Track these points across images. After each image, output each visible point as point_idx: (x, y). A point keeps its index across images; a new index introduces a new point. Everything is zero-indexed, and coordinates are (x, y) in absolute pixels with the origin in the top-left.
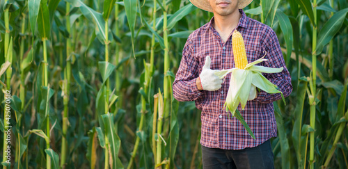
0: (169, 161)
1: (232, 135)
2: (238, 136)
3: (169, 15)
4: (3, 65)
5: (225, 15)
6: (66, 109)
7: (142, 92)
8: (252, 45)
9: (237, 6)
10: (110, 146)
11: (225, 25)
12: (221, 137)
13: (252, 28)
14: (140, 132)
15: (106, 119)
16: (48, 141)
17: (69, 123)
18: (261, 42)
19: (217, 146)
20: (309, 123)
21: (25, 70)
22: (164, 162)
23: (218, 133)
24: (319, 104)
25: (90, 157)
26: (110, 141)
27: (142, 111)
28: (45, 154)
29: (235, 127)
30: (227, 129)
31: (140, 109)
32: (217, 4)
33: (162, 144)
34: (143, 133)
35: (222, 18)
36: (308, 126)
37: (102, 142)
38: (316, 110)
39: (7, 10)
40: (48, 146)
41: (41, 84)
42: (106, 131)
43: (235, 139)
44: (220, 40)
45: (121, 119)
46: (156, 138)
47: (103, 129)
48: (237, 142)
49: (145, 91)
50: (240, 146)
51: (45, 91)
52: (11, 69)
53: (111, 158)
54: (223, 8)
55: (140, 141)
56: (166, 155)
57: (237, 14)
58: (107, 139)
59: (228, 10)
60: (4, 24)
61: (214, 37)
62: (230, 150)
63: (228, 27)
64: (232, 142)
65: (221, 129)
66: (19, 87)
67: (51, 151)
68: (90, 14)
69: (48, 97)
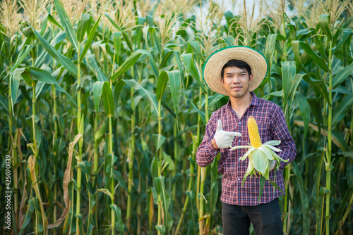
0: (209, 215)
1: (249, 194)
2: (253, 195)
3: (210, 97)
4: (76, 136)
5: (239, 97)
6: (131, 172)
7: (191, 159)
8: (263, 120)
9: (248, 89)
10: (162, 203)
11: (239, 105)
12: (239, 196)
13: (261, 106)
14: (189, 191)
15: (158, 181)
16: (112, 198)
17: (133, 184)
18: (270, 116)
19: (237, 203)
20: (325, 186)
21: (98, 140)
22: (205, 216)
23: (237, 193)
24: (334, 170)
25: (148, 211)
26: (162, 198)
27: (190, 175)
28: (111, 209)
29: (251, 187)
30: (244, 189)
31: (189, 173)
32: (232, 88)
33: (204, 201)
34: (191, 193)
35: (237, 99)
36: (325, 189)
37: (156, 199)
38: (331, 175)
39: (80, 92)
40: (113, 202)
41: (107, 152)
42: (159, 191)
43: (251, 197)
44: (236, 117)
45: (179, 180)
46: (199, 197)
47: (156, 188)
48: (253, 200)
49: (193, 158)
50: (255, 202)
51: (110, 158)
52: (82, 139)
53: (163, 212)
54: (237, 91)
55: (189, 199)
56: (208, 210)
57: (248, 96)
58: (159, 197)
59: (241, 93)
60: (77, 103)
61: (231, 115)
62: (248, 206)
63: (241, 107)
64: (249, 199)
65: (239, 189)
66: (93, 155)
67: (115, 206)
68: (147, 95)
69: (113, 163)
